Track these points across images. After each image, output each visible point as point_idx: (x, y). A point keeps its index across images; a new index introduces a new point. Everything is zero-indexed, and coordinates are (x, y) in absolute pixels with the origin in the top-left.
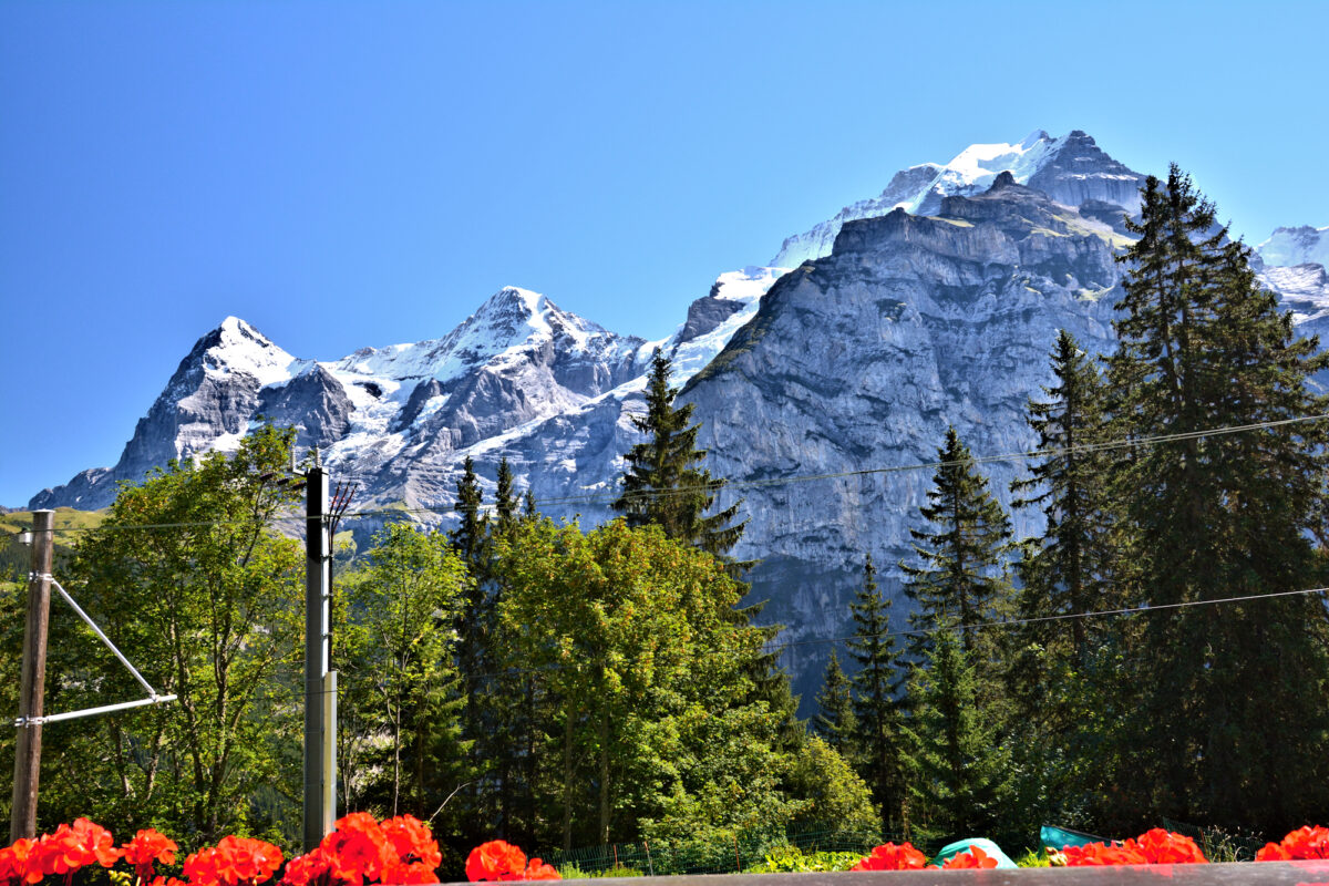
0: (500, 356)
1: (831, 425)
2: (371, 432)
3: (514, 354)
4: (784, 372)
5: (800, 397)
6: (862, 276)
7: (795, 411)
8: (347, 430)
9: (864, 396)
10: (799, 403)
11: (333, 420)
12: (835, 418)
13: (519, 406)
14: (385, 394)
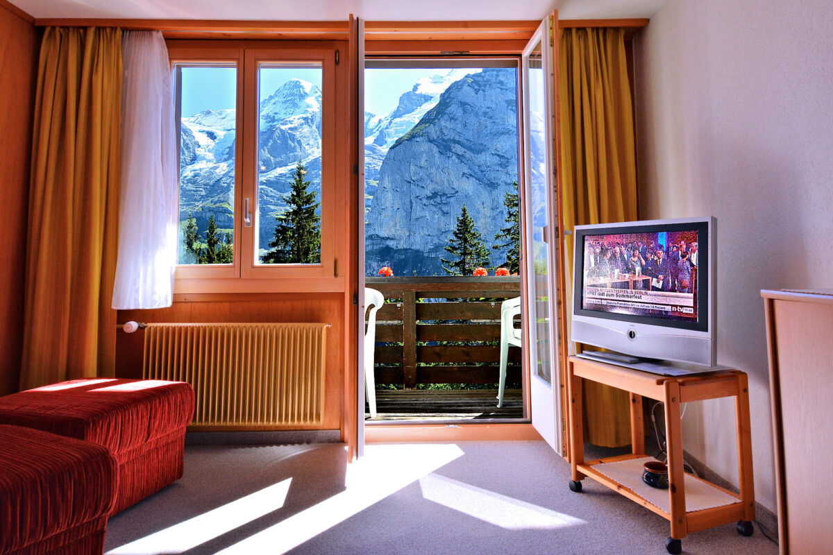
0: (288, 119)
1: (477, 170)
2: (209, 161)
3: (296, 119)
4: (452, 138)
5: (460, 154)
6: (499, 85)
7: (457, 161)
8: (194, 159)
9: (495, 154)
10: (459, 156)
11: (186, 152)
12: (479, 166)
13: (298, 150)
14: (218, 138)
